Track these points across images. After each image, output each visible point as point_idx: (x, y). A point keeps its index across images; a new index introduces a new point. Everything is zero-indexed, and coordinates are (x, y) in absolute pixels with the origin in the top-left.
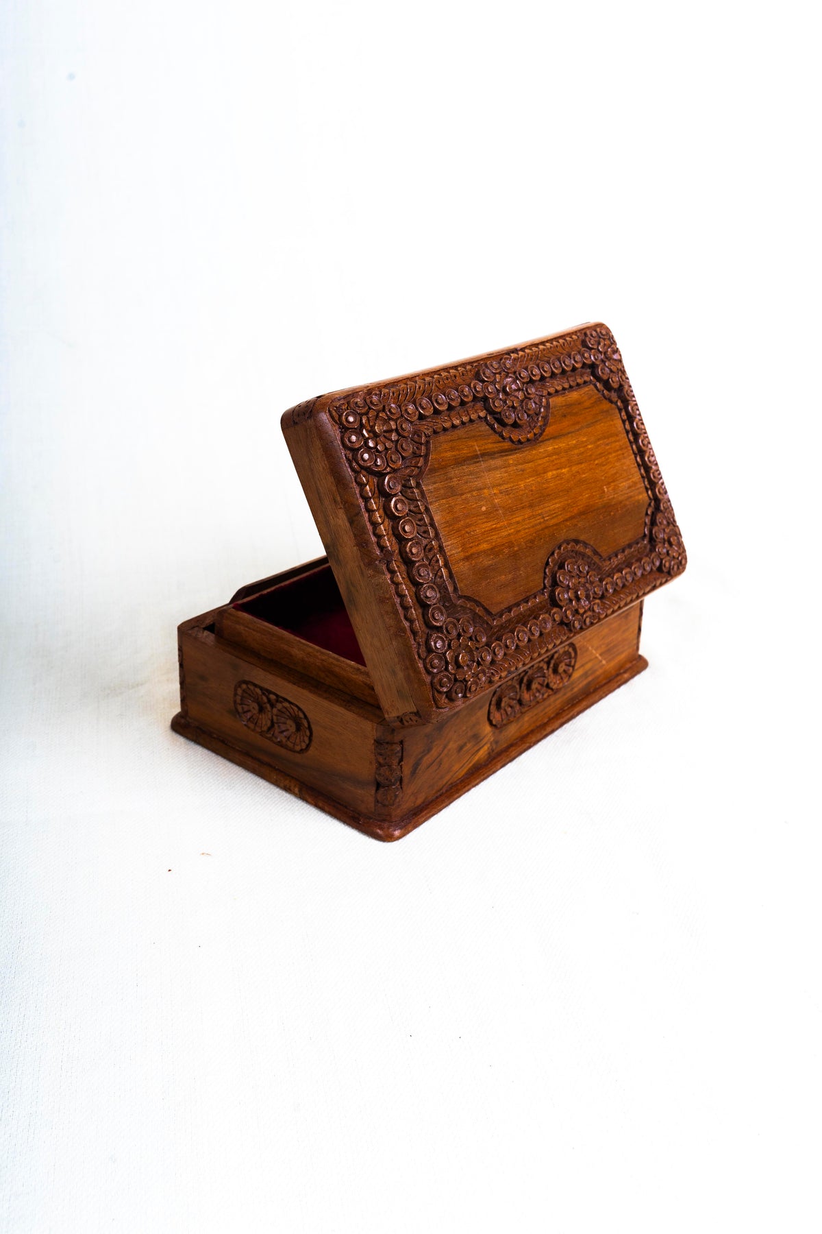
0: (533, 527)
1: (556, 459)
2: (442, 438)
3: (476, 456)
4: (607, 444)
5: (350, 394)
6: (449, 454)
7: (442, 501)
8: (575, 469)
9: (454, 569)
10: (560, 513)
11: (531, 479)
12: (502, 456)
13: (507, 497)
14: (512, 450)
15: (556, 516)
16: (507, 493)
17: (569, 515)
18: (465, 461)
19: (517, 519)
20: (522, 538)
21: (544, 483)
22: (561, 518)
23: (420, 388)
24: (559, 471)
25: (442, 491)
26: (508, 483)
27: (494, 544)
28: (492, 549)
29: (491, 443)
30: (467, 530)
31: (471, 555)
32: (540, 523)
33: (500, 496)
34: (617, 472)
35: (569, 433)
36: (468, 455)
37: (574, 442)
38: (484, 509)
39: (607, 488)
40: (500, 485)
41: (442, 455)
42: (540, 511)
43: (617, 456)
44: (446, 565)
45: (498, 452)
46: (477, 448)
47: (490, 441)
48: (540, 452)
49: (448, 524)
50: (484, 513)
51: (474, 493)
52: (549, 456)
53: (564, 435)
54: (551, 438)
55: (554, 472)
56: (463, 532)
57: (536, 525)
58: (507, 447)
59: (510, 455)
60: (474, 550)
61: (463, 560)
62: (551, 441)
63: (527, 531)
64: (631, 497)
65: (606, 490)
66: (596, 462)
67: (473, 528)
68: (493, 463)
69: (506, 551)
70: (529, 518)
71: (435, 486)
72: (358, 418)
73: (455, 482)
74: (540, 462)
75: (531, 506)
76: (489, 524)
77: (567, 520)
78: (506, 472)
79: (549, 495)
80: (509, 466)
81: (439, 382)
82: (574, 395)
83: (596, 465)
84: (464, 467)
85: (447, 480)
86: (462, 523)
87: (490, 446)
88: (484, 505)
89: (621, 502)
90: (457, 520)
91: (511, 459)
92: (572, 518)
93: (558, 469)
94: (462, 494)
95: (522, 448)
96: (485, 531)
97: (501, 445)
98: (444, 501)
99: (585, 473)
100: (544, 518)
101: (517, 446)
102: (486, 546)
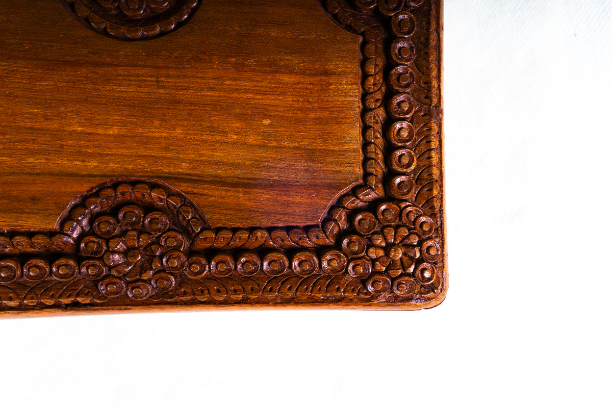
0: (185, 76)
1: (88, 147)
2: (301, 222)
3: (245, 186)
5: (401, 302)
6: (297, 199)
7: (337, 148)
8: (55, 125)
9: (355, 68)
10: (120, 78)
11: (156, 135)
12: (199, 176)
13: (215, 125)
14: (176, 178)
15: (129, 76)
16: (213, 130)
17: (101, 71)
18: (272, 186)
19: (211, 94)
20: (213, 69)
21: (132, 123)
22: (121, 71)
23: (290, 288)
24: (89, 130)
25: (328, 159)
26: (205, 141)
27: (269, 77)
28: (276, 72)
29: (212, 196)
30: (309, 106)
31: (316, 75)
32: (168, 76)
33: (227, 129)
35: (38, 174)
36: (261, 191)
37: (30, 160)
38: (267, 122)
40: (222, 143)
41: (309, 201)
42: (161, 91)
44: (365, 76)
45: (205, 182)
46: (241, 195)
47: (212, 199)
48: (118, 163)
49: (338, 121)
50: (269, 117)
51: (274, 144)
52: (101, 155)
53: (52, 174)
54: (83, 176)
56: (316, 105)
57: (179, 77)
58: (183, 184)
59: (183, 174)
60: (308, 79)
61: (334, 74)
62: (85, 173)
63: (200, 75)
67: (296, 105)
68: (222, 172)
69: (252, 62)
70: (187, 89)
71: (339, 169)
72: (418, 272)
73: (301, 165)
74: (126, 152)
75: (175, 102)
76: (267, 102)
77: (110, 65)
78: (201, 155)
79: (129, 106)
80: (191, 161)
81: (252, 289)
84: (276, 178)
85: (315, 171)
86: (312, 116)
87: (215, 193)
88: (265, 126)
90: (319, 121)
91: (184, 168)
92: (96, 64)
93: (90, 134)
94: (297, 148)
95: (153, 177)
96: (278, 95)
97: (195, 191)
98: (332, 148)
99: (31, 113)
100: (157, 82)
101: (161, 182)
102: (286, 79)
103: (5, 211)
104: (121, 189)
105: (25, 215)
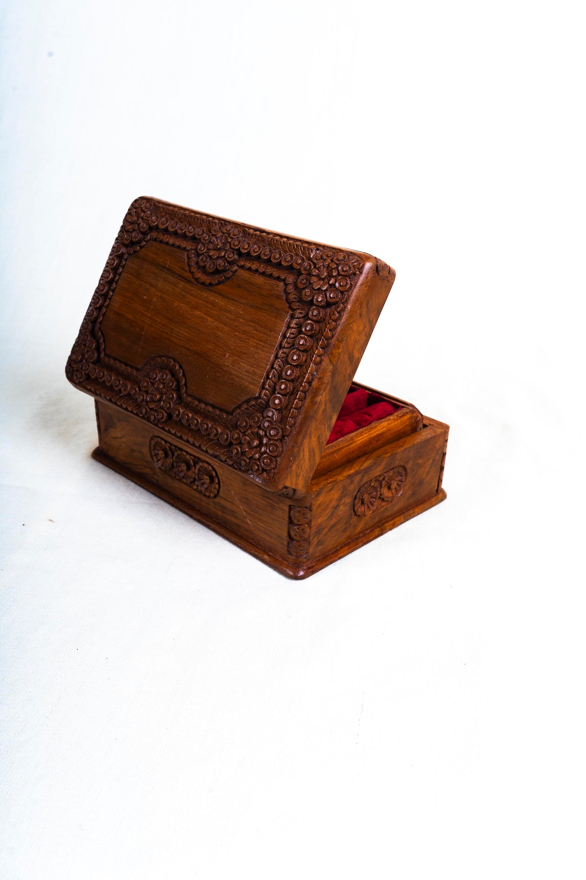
1: (210, 308)
2: (155, 244)
3: (165, 267)
4: (257, 330)
6: (151, 255)
9: (108, 312)
10: (183, 339)
13: (162, 303)
15: (179, 339)
16: (164, 300)
17: (188, 346)
18: (157, 265)
19: (157, 319)
21: (190, 315)
22: (181, 343)
24: (205, 316)
25: (134, 271)
26: (169, 296)
27: (135, 320)
28: (132, 321)
30: (129, 300)
31: (120, 314)
32: (167, 334)
33: (159, 299)
34: (246, 354)
35: (233, 300)
36: (161, 263)
38: (145, 297)
39: (229, 356)
40: (164, 293)
41: (149, 253)
42: (173, 327)
43: (258, 344)
44: (108, 307)
45: (179, 275)
46: (168, 264)
47: (179, 265)
48: (203, 295)
49: (123, 288)
50: (143, 299)
51: (147, 285)
52: (207, 302)
53: (228, 298)
54: (217, 293)
55: (202, 314)
56: (126, 299)
58: (185, 276)
59: (183, 282)
60: (124, 313)
61: (116, 313)
62: (216, 295)
63: (156, 330)
64: (243, 379)
65: (227, 356)
66: (237, 333)
67: (133, 302)
68: (170, 278)
69: (137, 329)
70: (164, 325)
71: (132, 265)
73: (143, 271)
74: (198, 300)
75: (170, 319)
76: (141, 307)
77: (184, 347)
78: (173, 289)
80: (178, 287)
82: (260, 280)
83: (235, 335)
84: (154, 268)
85: (140, 267)
86: (129, 294)
88: (146, 295)
89: (231, 374)
90: (129, 291)
91: (182, 284)
92: (189, 350)
93: (206, 314)
94: (141, 280)
96: (136, 309)
97: (183, 271)
98: (130, 276)
99: (222, 333)
100: (172, 332)
101: (193, 281)
102: (130, 316)
103: (252, 284)
104: (208, 282)
105: (246, 280)
